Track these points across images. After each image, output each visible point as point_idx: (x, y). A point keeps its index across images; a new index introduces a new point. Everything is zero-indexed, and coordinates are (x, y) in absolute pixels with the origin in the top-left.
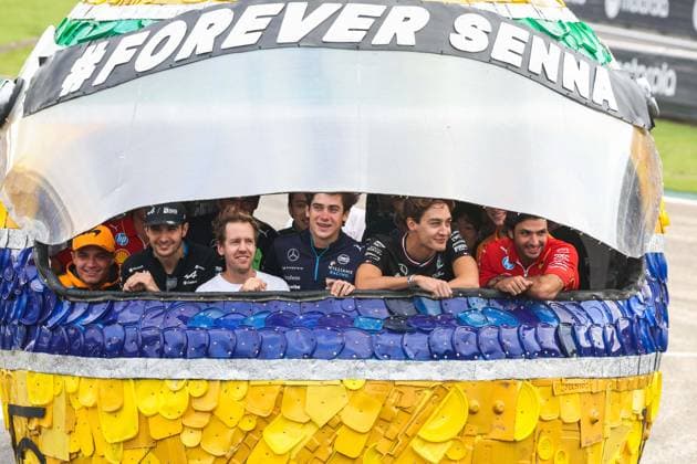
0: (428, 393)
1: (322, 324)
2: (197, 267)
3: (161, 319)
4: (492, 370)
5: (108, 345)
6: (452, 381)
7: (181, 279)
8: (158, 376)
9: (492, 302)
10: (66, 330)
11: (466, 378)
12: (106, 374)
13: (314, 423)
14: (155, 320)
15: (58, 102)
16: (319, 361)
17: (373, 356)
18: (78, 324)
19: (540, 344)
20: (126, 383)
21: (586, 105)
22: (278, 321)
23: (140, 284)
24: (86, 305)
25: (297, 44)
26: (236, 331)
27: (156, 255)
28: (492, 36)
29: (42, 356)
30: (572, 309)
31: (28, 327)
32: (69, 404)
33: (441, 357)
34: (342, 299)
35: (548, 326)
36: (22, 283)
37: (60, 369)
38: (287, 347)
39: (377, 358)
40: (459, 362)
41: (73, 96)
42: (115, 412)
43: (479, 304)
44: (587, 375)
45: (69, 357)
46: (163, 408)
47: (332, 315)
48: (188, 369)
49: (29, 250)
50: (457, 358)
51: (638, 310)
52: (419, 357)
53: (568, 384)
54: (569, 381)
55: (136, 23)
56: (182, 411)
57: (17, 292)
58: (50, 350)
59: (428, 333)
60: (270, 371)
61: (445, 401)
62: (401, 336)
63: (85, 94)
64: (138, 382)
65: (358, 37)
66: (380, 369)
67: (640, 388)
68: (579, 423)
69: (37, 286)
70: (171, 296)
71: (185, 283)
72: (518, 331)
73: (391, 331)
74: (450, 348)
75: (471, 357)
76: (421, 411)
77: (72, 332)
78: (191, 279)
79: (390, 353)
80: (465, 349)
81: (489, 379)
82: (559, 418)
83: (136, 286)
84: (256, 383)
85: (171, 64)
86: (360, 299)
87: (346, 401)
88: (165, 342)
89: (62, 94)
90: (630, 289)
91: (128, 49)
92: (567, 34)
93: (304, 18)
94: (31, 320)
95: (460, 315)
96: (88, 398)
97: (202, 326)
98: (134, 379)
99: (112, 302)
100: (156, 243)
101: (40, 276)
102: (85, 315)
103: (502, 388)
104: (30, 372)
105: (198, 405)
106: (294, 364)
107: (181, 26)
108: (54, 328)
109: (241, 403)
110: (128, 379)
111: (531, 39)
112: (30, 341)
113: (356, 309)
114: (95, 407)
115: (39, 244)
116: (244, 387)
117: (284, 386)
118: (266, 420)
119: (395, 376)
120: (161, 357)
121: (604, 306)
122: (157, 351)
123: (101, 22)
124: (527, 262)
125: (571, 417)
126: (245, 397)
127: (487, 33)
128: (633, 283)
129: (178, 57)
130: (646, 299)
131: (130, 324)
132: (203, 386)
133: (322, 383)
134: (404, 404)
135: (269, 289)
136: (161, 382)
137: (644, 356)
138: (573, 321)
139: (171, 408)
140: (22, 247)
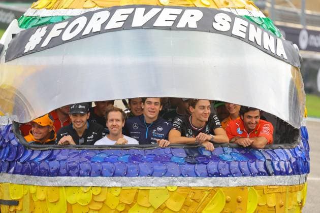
0: (207, 193)
1: (156, 160)
2: (93, 133)
3: (78, 158)
4: (236, 182)
5: (52, 171)
6: (218, 187)
7: (86, 139)
8: (77, 185)
9: (234, 149)
10: (30, 163)
11: (224, 186)
12: (50, 184)
13: (153, 207)
14: (75, 158)
15: (23, 55)
16: (155, 178)
17: (181, 175)
18: (36, 161)
19: (258, 169)
20: (60, 188)
21: (274, 56)
22: (134, 159)
23: (67, 141)
24: (40, 152)
25: (141, 28)
26: (115, 164)
27: (74, 128)
28: (232, 24)
29: (17, 176)
30: (270, 153)
31: (9, 162)
32: (31, 199)
33: (213, 176)
34: (164, 148)
35: (260, 161)
36: (7, 141)
37: (27, 182)
38: (140, 171)
39: (183, 176)
40: (221, 178)
41: (30, 52)
42: (55, 203)
43: (229, 150)
44: (278, 184)
45: (32, 176)
46: (79, 201)
47: (160, 156)
48: (92, 181)
49: (10, 126)
50: (220, 176)
51: (299, 153)
52: (202, 176)
53: (270, 188)
54: (271, 187)
55: (61, 17)
56: (89, 202)
57: (4, 145)
58: (22, 173)
59: (206, 164)
60: (132, 182)
61: (215, 196)
62: (193, 166)
63: (37, 51)
64: (66, 188)
65: (170, 24)
66: (184, 181)
67: (300, 190)
68: (275, 207)
69: (14, 142)
70: (82, 147)
71: (88, 141)
72: (248, 163)
73: (189, 163)
74: (217, 171)
75: (227, 176)
76: (203, 201)
77: (33, 164)
78: (91, 139)
79: (189, 174)
80: (224, 172)
81: (235, 186)
82: (266, 205)
83: (64, 143)
84: (125, 188)
85: (80, 37)
86: (173, 148)
87: (168, 196)
88: (80, 169)
89: (25, 51)
90: (294, 144)
91: (58, 30)
92: (263, 23)
93: (144, 15)
94: (11, 159)
95: (220, 155)
96: (41, 196)
97: (98, 161)
98: (65, 187)
99: (53, 150)
100: (74, 122)
101: (16, 138)
102: (39, 156)
103: (241, 190)
104: (11, 184)
105: (96, 199)
106: (144, 179)
107: (84, 19)
108: (24, 163)
109: (118, 198)
110: (62, 187)
111: (249, 25)
112: (11, 168)
113: (171, 153)
114: (45, 200)
115: (15, 123)
116: (119, 190)
117: (139, 189)
118: (130, 206)
119: (191, 185)
120: (78, 176)
121: (284, 151)
122: (76, 173)
123: (42, 17)
124: (249, 131)
125: (272, 204)
126: (119, 195)
127: (229, 22)
128: (295, 140)
129: (84, 34)
130: (302, 148)
131: (62, 160)
132: (99, 190)
133: (157, 188)
134: (196, 198)
135: (129, 143)
136: (78, 188)
137: (302, 175)
138: (271, 159)
139: (83, 200)
140: (6, 124)
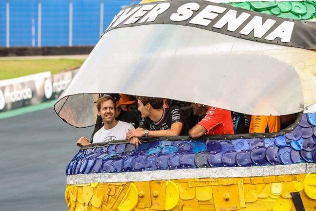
0: (122, 188)
4: (150, 176)
6: (130, 182)
11: (137, 180)
19: (180, 162)
25: (116, 27)
33: (126, 171)
39: (101, 172)
40: (134, 173)
59: (123, 159)
61: (128, 192)
66: (103, 177)
67: (279, 182)
74: (130, 166)
79: (106, 170)
81: (149, 180)
82: (196, 199)
84: (74, 186)
86: (119, 144)
87: (93, 193)
111: (226, 12)
113: (115, 149)
117: (78, 187)
119: (108, 181)
125: (205, 198)
127: (194, 11)
133: (86, 185)
134: (112, 193)
